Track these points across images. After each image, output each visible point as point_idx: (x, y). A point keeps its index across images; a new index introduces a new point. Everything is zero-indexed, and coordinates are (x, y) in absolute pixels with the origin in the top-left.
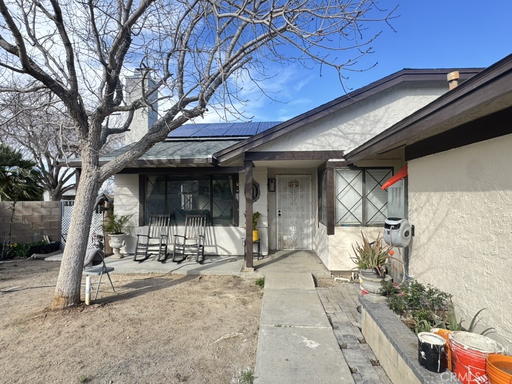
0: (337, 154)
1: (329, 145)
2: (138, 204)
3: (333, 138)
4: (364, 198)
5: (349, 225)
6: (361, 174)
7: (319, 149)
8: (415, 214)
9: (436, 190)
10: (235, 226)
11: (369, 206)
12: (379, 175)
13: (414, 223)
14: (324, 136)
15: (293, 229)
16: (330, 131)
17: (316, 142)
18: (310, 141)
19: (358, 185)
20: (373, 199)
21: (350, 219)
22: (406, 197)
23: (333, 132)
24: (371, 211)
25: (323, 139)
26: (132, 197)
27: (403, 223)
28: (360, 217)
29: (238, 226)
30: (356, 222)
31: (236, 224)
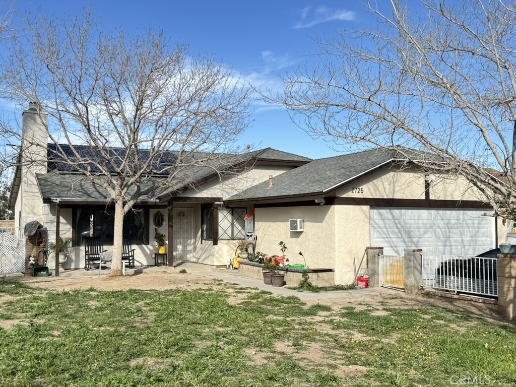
0: (219, 199)
1: (215, 194)
2: (71, 229)
3: (217, 190)
4: (232, 224)
5: (225, 240)
6: (231, 211)
7: (210, 196)
8: (257, 231)
9: (264, 221)
10: (146, 244)
11: (235, 228)
12: (239, 211)
13: (257, 235)
14: (212, 189)
15: (180, 247)
16: (215, 186)
17: (208, 193)
18: (205, 191)
19: (230, 217)
20: (237, 224)
21: (225, 236)
22: (254, 224)
23: (217, 187)
24: (236, 232)
25: (212, 191)
26: (66, 224)
27: (253, 234)
28: (230, 235)
29: (148, 244)
30: (228, 238)
31: (147, 243)
